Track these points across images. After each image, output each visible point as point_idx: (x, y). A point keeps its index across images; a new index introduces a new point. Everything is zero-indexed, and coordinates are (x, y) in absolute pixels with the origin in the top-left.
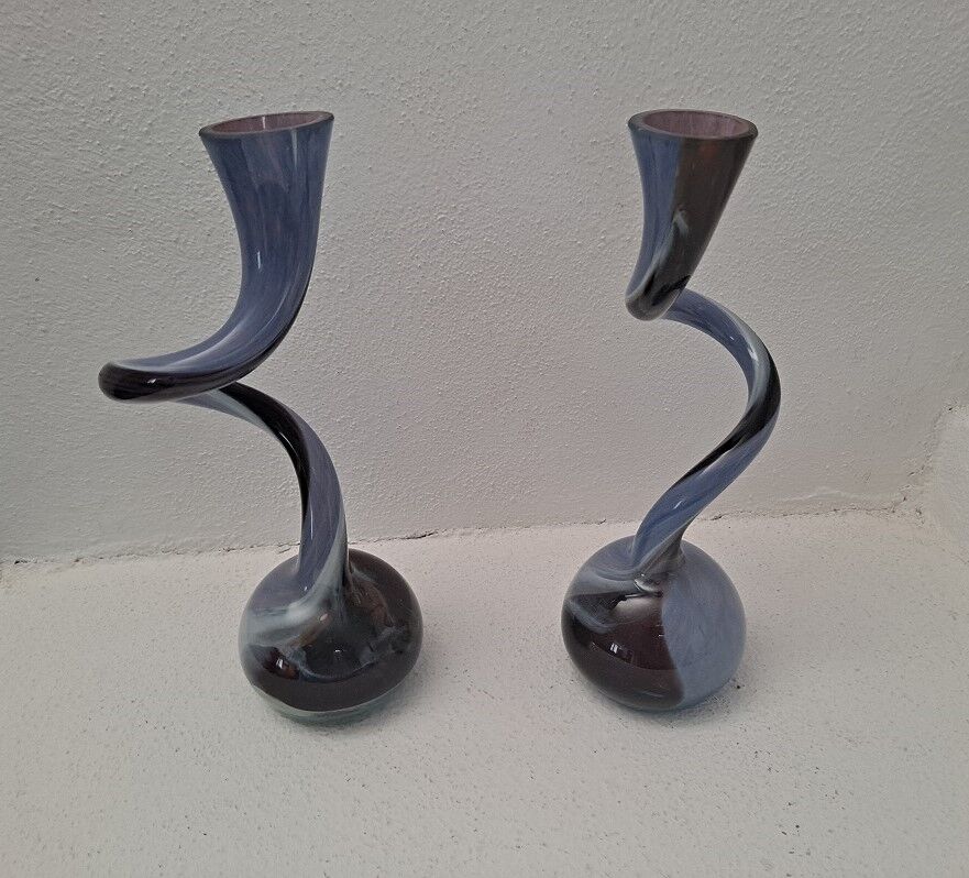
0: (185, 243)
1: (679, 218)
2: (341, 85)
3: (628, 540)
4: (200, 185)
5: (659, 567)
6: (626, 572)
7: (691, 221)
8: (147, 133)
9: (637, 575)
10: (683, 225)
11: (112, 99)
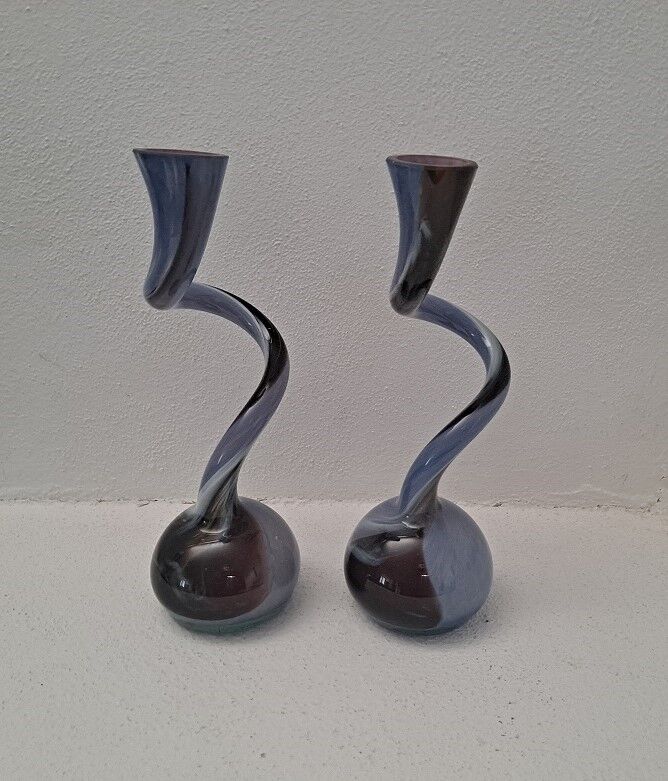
0: (88, 254)
1: (424, 226)
2: (208, 144)
3: (394, 500)
4: (103, 211)
5: (421, 510)
6: (396, 517)
7: (432, 228)
8: (69, 172)
9: (404, 518)
10: (428, 232)
11: (47, 147)
